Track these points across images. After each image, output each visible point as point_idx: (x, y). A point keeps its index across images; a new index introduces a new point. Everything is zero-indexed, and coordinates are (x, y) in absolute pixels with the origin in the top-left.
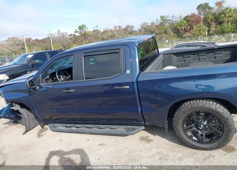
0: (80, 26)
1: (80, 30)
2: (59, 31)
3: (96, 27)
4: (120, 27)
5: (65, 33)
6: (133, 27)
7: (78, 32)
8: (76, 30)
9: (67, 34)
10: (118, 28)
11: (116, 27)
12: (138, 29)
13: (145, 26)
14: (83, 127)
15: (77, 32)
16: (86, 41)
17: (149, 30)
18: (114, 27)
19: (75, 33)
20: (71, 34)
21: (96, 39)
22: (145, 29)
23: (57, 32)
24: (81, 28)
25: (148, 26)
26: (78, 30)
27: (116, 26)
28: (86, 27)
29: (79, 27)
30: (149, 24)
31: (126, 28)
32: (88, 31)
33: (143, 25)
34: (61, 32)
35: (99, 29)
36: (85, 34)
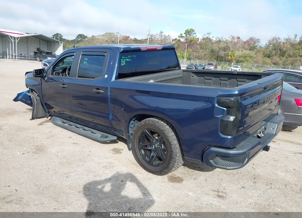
0: (188, 30)
1: (186, 35)
2: (161, 32)
3: (208, 34)
4: (239, 38)
5: (168, 35)
6: (258, 40)
7: (184, 37)
8: (181, 34)
9: (171, 37)
10: (236, 40)
11: (233, 38)
12: (265, 44)
13: (275, 42)
14: (74, 126)
15: (182, 37)
16: (190, 49)
17: (280, 48)
18: (231, 38)
19: (179, 37)
20: (175, 39)
21: (203, 49)
22: (274, 45)
23: (159, 33)
24: (188, 32)
25: (279, 43)
26: (184, 35)
27: (233, 36)
28: (194, 32)
29: (186, 31)
30: (281, 40)
31: (248, 41)
32: (196, 38)
33: (273, 40)
34: (163, 34)
35: (211, 37)
36: (191, 41)
